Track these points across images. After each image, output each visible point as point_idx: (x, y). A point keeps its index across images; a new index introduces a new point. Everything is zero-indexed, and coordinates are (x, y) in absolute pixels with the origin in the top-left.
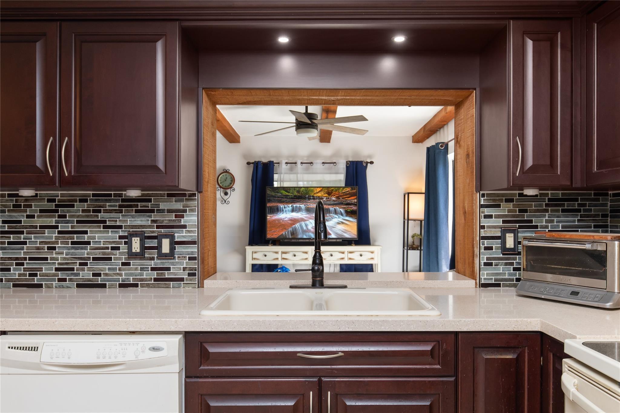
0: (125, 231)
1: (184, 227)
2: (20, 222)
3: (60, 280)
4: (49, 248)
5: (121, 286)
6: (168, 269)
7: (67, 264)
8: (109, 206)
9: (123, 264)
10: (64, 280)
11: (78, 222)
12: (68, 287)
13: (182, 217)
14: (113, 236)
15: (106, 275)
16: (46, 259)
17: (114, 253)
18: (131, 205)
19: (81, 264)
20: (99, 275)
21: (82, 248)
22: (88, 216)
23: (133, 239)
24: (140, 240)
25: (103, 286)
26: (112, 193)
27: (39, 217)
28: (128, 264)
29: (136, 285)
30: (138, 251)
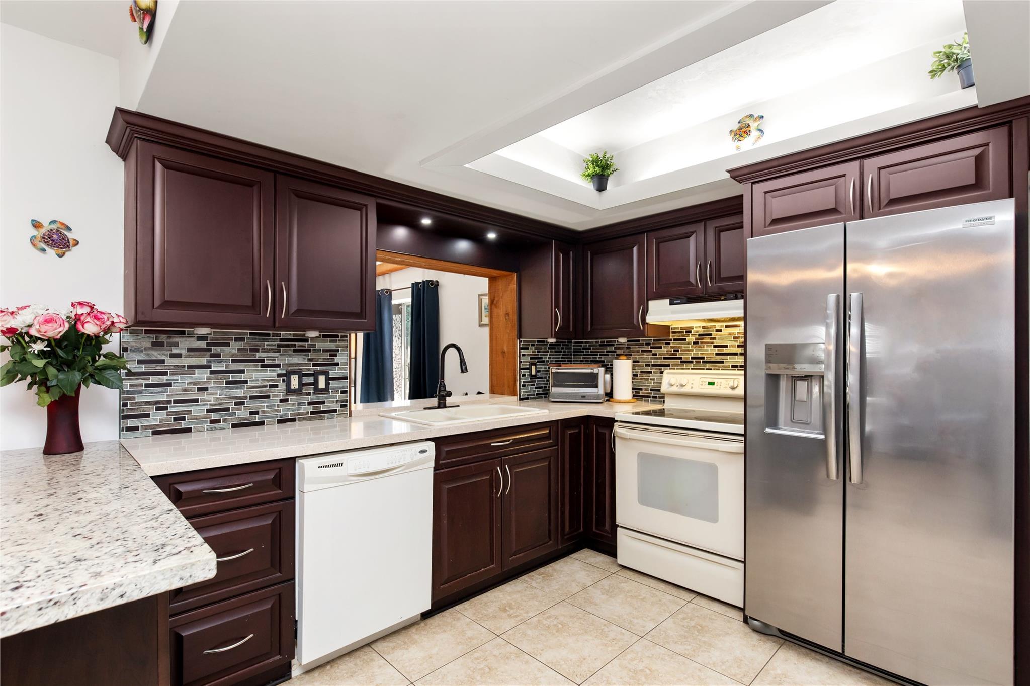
0: (283, 369)
1: (337, 364)
2: (163, 362)
3: (212, 422)
4: (199, 389)
5: (279, 422)
6: (323, 403)
7: (220, 404)
8: (267, 345)
9: (282, 401)
10: (218, 421)
11: (233, 361)
12: (221, 429)
13: (336, 355)
14: (271, 374)
15: (263, 412)
16: (196, 401)
17: (272, 391)
18: (288, 344)
19: (236, 404)
20: (257, 413)
21: (237, 388)
22: (244, 355)
23: (292, 376)
24: (299, 377)
25: (262, 423)
26: (271, 332)
27: (186, 357)
28: (287, 400)
29: (294, 420)
30: (297, 387)
